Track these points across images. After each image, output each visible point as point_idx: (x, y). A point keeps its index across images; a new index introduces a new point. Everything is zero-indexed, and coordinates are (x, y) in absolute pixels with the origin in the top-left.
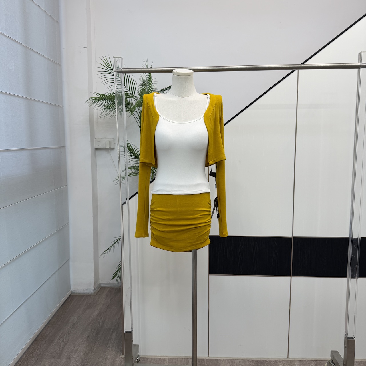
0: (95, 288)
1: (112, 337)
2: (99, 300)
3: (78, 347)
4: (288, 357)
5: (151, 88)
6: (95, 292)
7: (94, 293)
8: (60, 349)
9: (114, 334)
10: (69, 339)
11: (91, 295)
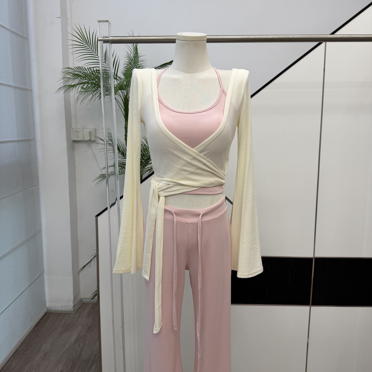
0: (75, 304)
2: (79, 319)
6: (75, 308)
7: (74, 310)
11: (70, 313)
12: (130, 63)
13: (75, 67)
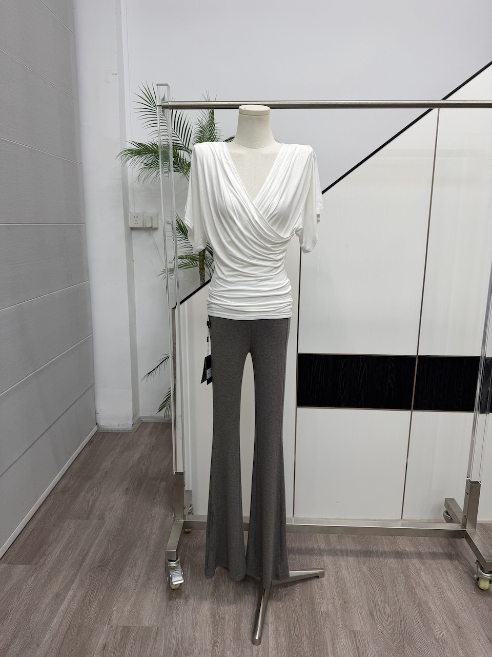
0: (134, 422)
1: (160, 489)
2: (141, 439)
3: (113, 504)
4: (402, 517)
5: (212, 137)
6: (134, 427)
8: (88, 506)
10: (100, 493)
11: (129, 433)
12: (201, 132)
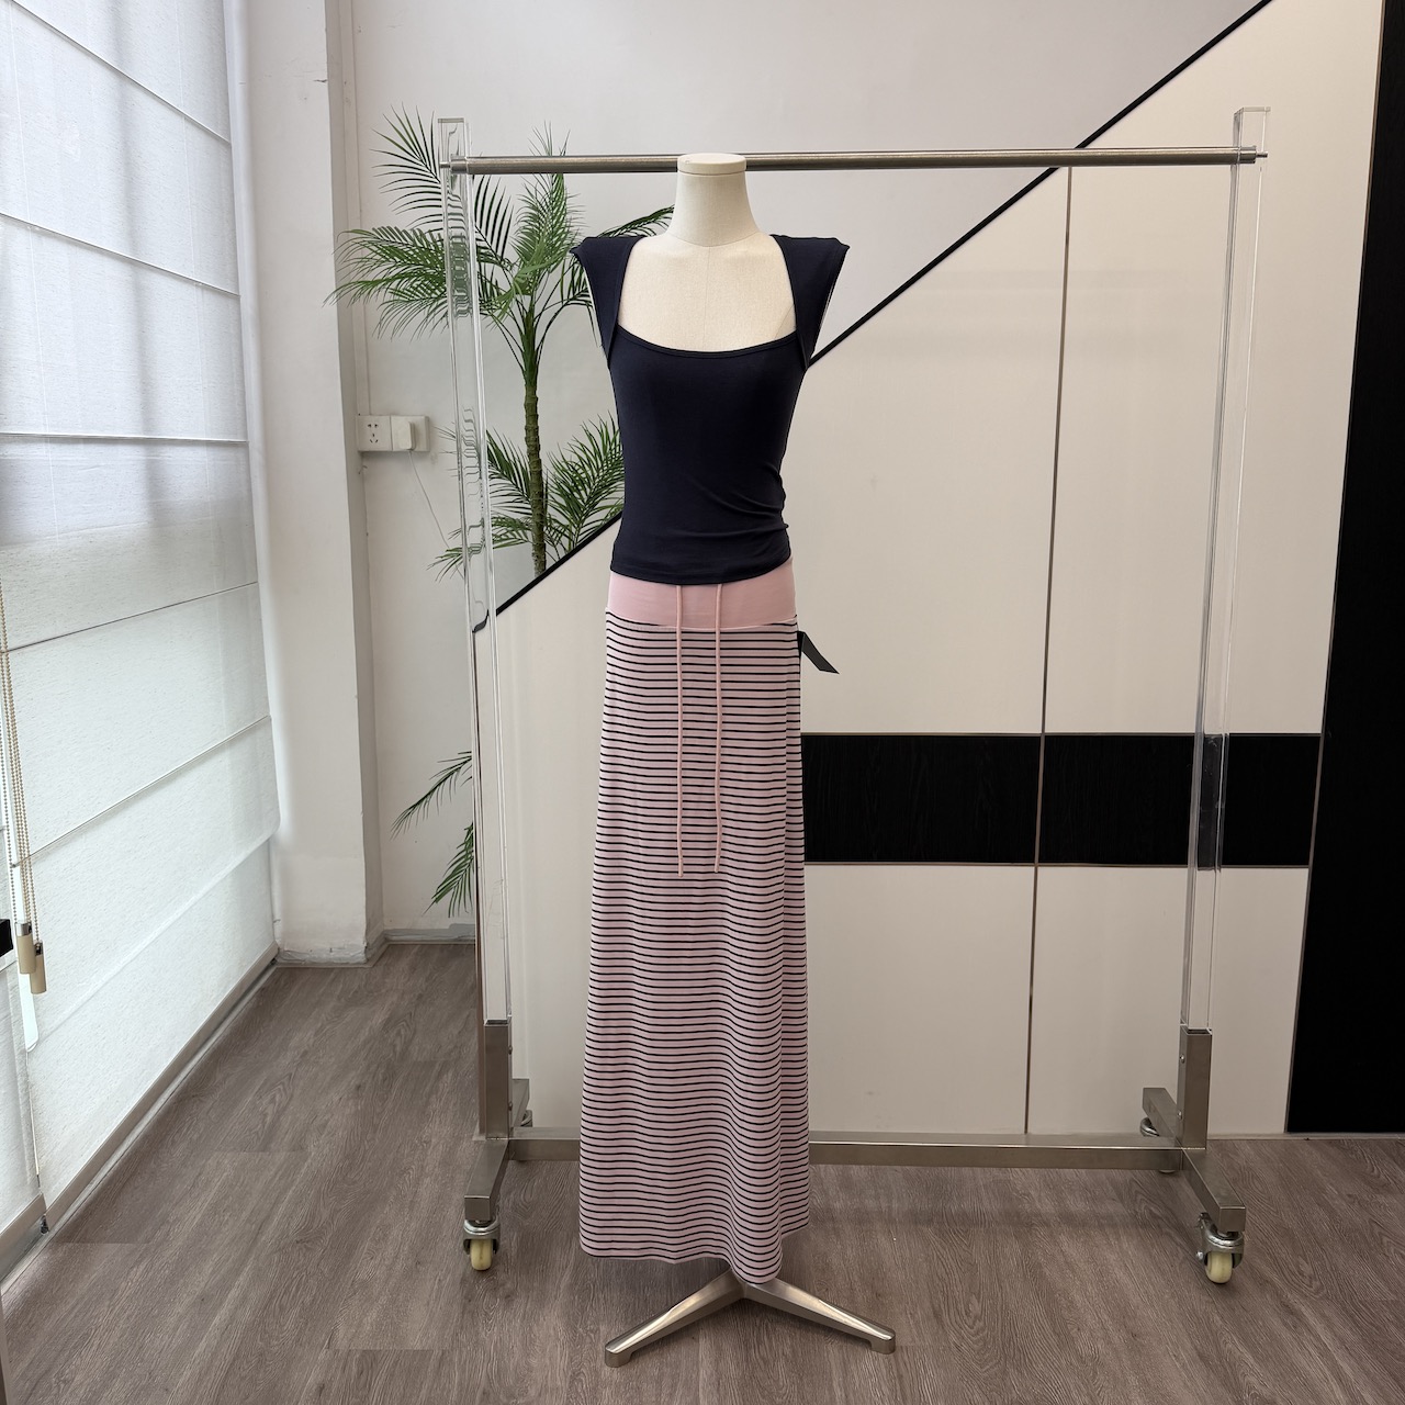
0: (371, 943)
1: (441, 1085)
2: (387, 980)
3: (326, 1118)
4: (1026, 1132)
5: (560, 231)
6: (369, 956)
7: (368, 960)
8: (264, 1123)
9: (448, 1077)
10: (292, 1096)
11: (355, 969)
12: (535, 218)
13: (374, 229)
